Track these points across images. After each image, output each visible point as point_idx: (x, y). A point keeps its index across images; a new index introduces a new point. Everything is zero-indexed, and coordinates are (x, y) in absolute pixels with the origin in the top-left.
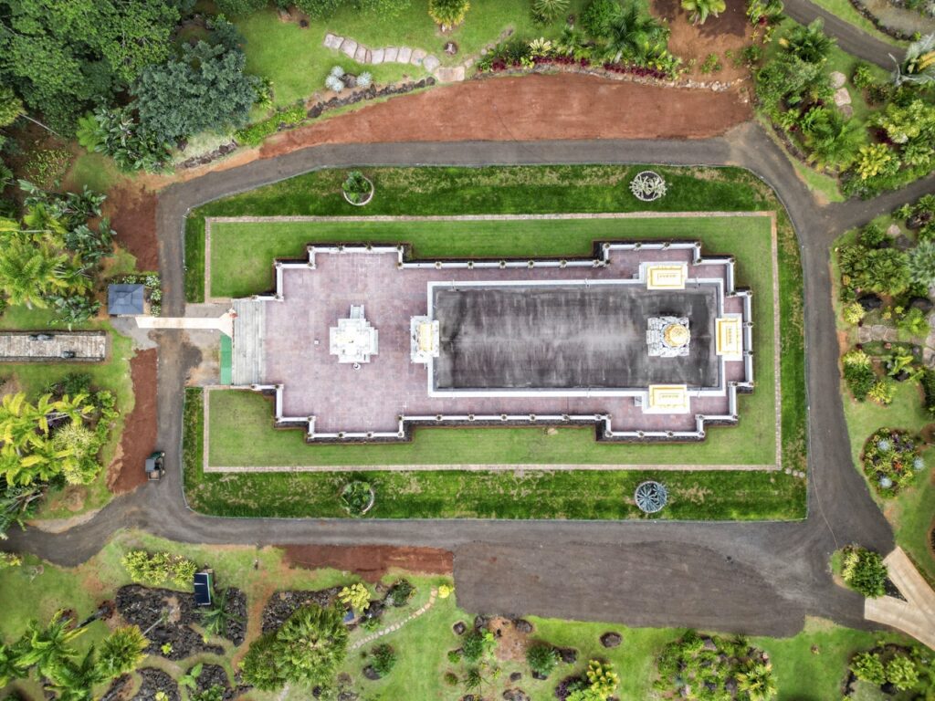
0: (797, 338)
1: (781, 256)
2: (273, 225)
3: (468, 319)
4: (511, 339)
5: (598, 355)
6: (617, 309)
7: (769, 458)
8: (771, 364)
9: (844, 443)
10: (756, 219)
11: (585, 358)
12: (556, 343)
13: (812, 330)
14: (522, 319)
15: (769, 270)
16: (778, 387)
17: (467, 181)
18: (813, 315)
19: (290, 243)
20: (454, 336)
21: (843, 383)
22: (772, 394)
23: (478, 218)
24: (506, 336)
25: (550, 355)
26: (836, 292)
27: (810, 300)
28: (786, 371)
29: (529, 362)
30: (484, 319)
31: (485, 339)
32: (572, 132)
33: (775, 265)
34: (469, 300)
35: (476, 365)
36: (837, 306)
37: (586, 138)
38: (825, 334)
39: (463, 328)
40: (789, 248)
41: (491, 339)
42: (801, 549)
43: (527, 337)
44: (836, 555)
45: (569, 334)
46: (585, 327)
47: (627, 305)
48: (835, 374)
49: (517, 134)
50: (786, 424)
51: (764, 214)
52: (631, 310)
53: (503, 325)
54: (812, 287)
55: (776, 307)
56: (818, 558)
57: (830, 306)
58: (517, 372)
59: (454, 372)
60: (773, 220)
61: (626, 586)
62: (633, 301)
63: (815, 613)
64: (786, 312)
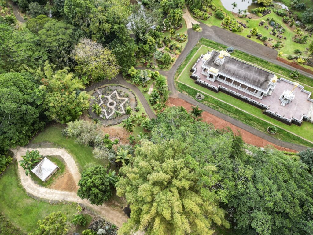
0: (186, 60)
1: (180, 73)
2: (298, 135)
3: (261, 83)
4: (252, 75)
5: (235, 65)
6: (227, 70)
7: (203, 47)
8: (194, 58)
9: (188, 44)
10: (181, 81)
11: (238, 66)
12: (243, 70)
13: (182, 60)
14: (248, 77)
15: (184, 72)
16: (195, 55)
17: (242, 119)
18: (181, 62)
19: (295, 128)
20: (266, 81)
21: (182, 51)
22: (197, 54)
23: (243, 110)
24: (253, 76)
25: (245, 69)
26: (174, 63)
27: (179, 64)
28: (191, 57)
29: (250, 70)
30: (257, 81)
31: (259, 78)
32: (211, 115)
33: (182, 72)
34: (259, 85)
35: (263, 74)
36: (175, 61)
37: (208, 112)
38: (180, 59)
39: (263, 81)
40: (177, 74)
41: (257, 77)
42: (206, 34)
43: (249, 74)
44: (200, 31)
45: (239, 71)
46: (235, 70)
47: (224, 70)
48: (182, 53)
49: (224, 122)
50: (197, 49)
51: (178, 81)
52: (224, 69)
53: (253, 78)
54: (178, 66)
55: (186, 66)
56: (203, 32)
57: (176, 62)
58: (254, 70)
59: (268, 75)
60: (177, 79)
61: (242, 42)
62: (223, 70)
63: (209, 27)
64: (185, 65)
